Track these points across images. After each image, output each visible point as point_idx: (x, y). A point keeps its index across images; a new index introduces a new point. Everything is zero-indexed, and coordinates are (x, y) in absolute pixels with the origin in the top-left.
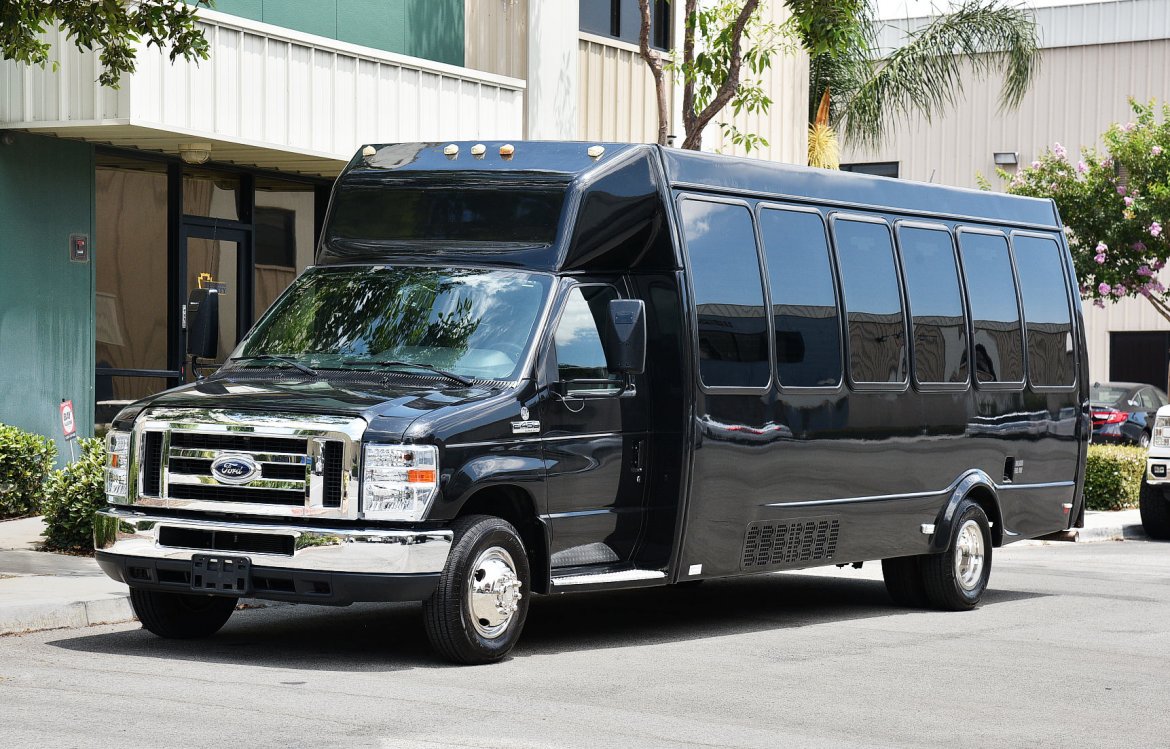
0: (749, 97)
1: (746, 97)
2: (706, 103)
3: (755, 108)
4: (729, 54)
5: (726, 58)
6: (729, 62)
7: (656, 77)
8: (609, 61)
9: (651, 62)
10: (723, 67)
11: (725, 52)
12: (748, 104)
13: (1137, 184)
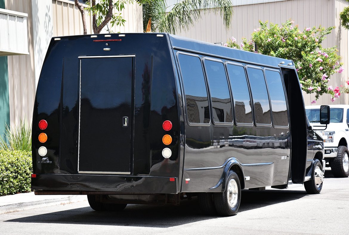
0: (117, 20)
1: (116, 20)
2: (101, 22)
3: (119, 24)
4: (108, 4)
5: (107, 5)
6: (108, 7)
7: (81, 13)
8: (65, 8)
9: (79, 7)
10: (106, 9)
11: (107, 3)
12: (116, 22)
13: (261, 50)
